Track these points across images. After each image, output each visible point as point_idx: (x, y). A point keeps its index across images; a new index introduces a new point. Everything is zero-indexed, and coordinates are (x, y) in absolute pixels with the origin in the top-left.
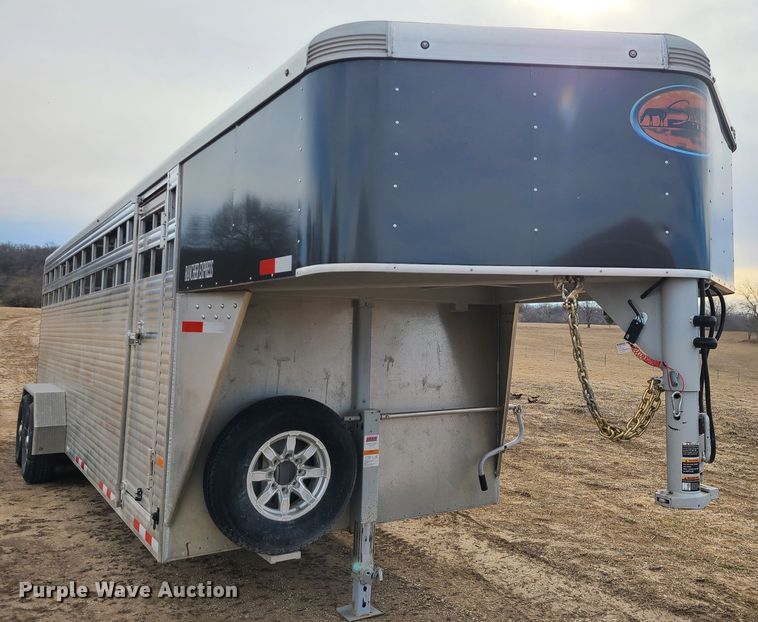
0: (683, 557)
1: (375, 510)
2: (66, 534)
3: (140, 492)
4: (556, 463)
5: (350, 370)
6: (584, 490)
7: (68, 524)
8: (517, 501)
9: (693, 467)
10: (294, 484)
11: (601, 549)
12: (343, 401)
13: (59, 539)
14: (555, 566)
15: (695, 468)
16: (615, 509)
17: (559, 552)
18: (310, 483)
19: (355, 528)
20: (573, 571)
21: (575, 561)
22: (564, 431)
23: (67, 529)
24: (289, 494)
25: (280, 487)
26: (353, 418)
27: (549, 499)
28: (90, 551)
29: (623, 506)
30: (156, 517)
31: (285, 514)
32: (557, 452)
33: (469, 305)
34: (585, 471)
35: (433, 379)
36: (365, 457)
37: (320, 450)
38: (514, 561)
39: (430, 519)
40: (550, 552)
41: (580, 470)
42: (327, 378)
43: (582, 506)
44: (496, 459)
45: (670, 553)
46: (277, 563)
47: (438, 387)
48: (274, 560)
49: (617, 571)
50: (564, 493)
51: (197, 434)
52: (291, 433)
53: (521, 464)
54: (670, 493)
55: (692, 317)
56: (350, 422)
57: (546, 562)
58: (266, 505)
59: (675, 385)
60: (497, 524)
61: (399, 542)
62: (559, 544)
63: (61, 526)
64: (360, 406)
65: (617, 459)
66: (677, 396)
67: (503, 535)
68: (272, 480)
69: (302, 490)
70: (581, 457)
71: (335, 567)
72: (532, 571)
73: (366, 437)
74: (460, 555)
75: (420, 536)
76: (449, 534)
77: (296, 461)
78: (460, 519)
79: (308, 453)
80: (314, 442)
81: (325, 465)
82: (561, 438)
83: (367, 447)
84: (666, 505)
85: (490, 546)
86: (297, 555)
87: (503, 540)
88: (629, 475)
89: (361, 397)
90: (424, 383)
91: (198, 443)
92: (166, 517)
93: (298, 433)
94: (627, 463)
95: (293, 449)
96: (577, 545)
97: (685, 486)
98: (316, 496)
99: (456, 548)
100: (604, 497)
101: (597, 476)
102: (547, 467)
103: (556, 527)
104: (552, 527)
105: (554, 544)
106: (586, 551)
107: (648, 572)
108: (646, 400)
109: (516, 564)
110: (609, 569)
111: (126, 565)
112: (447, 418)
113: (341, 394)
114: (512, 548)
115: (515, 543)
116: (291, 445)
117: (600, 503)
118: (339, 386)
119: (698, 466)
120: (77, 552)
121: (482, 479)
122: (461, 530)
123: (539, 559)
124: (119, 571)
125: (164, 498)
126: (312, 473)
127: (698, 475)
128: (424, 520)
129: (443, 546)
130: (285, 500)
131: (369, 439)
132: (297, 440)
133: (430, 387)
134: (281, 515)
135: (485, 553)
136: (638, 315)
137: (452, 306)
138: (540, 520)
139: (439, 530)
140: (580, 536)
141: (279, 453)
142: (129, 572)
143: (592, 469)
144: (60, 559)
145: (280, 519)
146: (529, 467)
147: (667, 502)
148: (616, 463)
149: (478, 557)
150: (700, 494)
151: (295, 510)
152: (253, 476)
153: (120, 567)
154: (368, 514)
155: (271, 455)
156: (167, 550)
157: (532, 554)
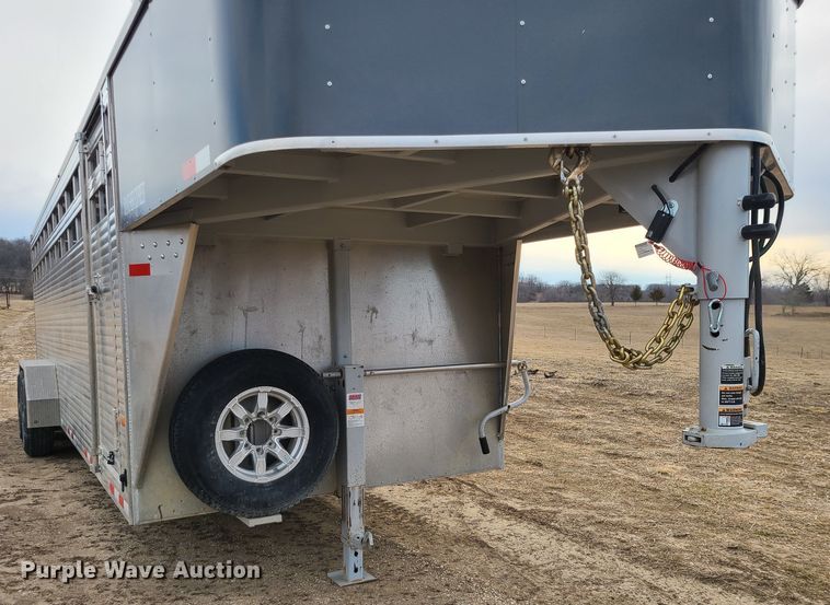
0: (713, 525)
1: (363, 473)
2: (60, 503)
3: (112, 455)
4: (573, 434)
5: (328, 321)
6: (602, 459)
7: (62, 494)
8: (528, 470)
9: (734, 396)
10: (270, 444)
11: (619, 516)
12: (322, 356)
13: (52, 508)
14: (567, 533)
15: (737, 397)
16: (636, 477)
17: (572, 520)
18: (287, 444)
19: (342, 492)
20: (588, 539)
21: (589, 528)
22: (583, 404)
23: (62, 498)
24: (264, 455)
25: (254, 448)
26: (333, 375)
27: (563, 468)
28: (83, 518)
29: (646, 474)
30: (124, 479)
31: (261, 475)
32: (574, 423)
33: (465, 248)
34: (604, 441)
35: (424, 334)
36: (348, 417)
37: (295, 407)
38: (522, 528)
39: (433, 489)
40: (562, 520)
41: (599, 440)
42: (302, 331)
43: (599, 474)
44: (499, 420)
45: (698, 520)
46: (256, 526)
47: (431, 342)
48: (252, 523)
49: (637, 538)
50: (579, 462)
51: (155, 389)
52: (261, 389)
53: (534, 435)
54: (703, 430)
55: (741, 199)
56: (330, 379)
57: (557, 529)
58: (239, 466)
59: (714, 288)
60: (505, 492)
61: (399, 510)
62: (573, 511)
63: (57, 495)
64: (341, 361)
65: (640, 429)
66: (716, 306)
67: (510, 504)
68: (245, 440)
69: (279, 451)
70: (600, 428)
71: (330, 535)
72: (542, 537)
73: (348, 395)
74: (464, 523)
75: (423, 505)
76: (454, 502)
77: (271, 419)
78: (465, 488)
79: (283, 411)
80: (289, 400)
81: (302, 425)
82: (579, 410)
83: (350, 405)
84: (697, 444)
85: (496, 514)
86: (278, 518)
87: (510, 508)
88: (653, 445)
89: (341, 353)
90: (414, 336)
91: (158, 399)
92: (133, 478)
93: (270, 389)
94: (650, 433)
95: (265, 406)
96: (592, 513)
97: (723, 420)
98: (294, 457)
99: (460, 516)
100: (624, 466)
101: (617, 446)
102: (563, 438)
103: (570, 495)
104: (564, 495)
105: (568, 511)
106: (603, 518)
107: (672, 540)
108: (673, 313)
109: (524, 532)
110: (627, 537)
111: (116, 531)
112: (441, 375)
113: (319, 349)
114: (521, 516)
115: (524, 511)
116: (263, 402)
117: (621, 472)
118: (316, 340)
119: (741, 395)
120: (70, 519)
121: (483, 442)
122: (466, 499)
123: (550, 526)
124: (108, 537)
125: (129, 458)
126: (288, 432)
127: (742, 406)
128: (427, 489)
129: (446, 514)
130: (260, 462)
131: (352, 398)
132: (269, 397)
133: (421, 341)
134: (256, 477)
135: (491, 521)
136: (664, 202)
137: (443, 249)
138: (552, 488)
139: (443, 499)
140: (595, 504)
141: (251, 411)
142: (119, 538)
143: (611, 439)
144: (51, 525)
145: (256, 481)
146: (544, 438)
147: (699, 440)
148: (639, 433)
149: (482, 525)
150: (742, 430)
151: (272, 471)
152: (222, 435)
153: (110, 534)
154: (355, 476)
155: (241, 413)
156: (138, 512)
157: (542, 522)
